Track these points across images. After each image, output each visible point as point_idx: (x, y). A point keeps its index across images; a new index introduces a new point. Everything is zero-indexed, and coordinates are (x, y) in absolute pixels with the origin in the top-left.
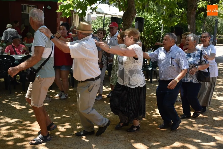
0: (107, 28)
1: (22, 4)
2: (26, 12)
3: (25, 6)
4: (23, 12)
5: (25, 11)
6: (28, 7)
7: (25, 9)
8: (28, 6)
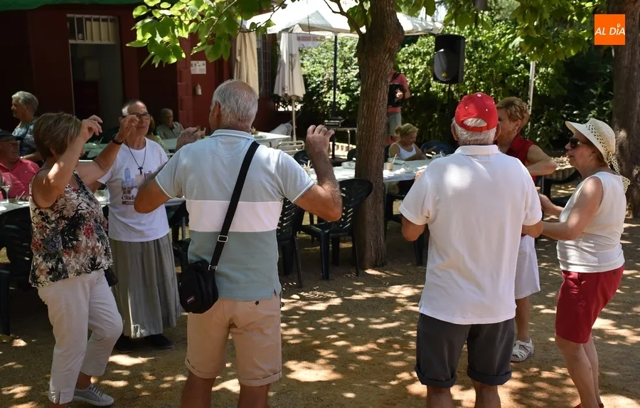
0: (352, 73)
1: (69, 15)
2: (83, 39)
3: (80, 20)
4: (75, 39)
5: (80, 38)
6: (88, 23)
7: (81, 31)
8: (89, 19)
